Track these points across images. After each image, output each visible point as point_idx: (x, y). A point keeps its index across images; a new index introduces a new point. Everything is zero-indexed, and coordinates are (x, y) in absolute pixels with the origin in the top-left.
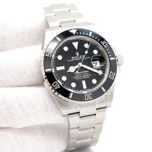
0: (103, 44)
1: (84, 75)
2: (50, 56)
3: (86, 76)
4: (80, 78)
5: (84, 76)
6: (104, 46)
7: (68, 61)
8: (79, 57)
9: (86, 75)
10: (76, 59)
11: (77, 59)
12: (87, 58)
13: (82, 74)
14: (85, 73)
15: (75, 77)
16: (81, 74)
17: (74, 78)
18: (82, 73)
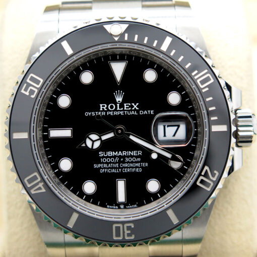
0: (198, 81)
1: (128, 162)
2: (33, 96)
3: (132, 165)
4: (113, 171)
5: (126, 165)
6: (202, 87)
7: (87, 114)
8: (122, 105)
9: (132, 162)
10: (111, 113)
11: (116, 113)
12: (146, 112)
13: (122, 160)
14: (132, 156)
15: (99, 165)
16: (117, 159)
17: (95, 166)
18: (120, 157)
